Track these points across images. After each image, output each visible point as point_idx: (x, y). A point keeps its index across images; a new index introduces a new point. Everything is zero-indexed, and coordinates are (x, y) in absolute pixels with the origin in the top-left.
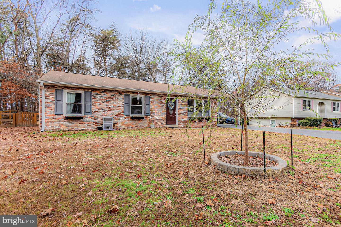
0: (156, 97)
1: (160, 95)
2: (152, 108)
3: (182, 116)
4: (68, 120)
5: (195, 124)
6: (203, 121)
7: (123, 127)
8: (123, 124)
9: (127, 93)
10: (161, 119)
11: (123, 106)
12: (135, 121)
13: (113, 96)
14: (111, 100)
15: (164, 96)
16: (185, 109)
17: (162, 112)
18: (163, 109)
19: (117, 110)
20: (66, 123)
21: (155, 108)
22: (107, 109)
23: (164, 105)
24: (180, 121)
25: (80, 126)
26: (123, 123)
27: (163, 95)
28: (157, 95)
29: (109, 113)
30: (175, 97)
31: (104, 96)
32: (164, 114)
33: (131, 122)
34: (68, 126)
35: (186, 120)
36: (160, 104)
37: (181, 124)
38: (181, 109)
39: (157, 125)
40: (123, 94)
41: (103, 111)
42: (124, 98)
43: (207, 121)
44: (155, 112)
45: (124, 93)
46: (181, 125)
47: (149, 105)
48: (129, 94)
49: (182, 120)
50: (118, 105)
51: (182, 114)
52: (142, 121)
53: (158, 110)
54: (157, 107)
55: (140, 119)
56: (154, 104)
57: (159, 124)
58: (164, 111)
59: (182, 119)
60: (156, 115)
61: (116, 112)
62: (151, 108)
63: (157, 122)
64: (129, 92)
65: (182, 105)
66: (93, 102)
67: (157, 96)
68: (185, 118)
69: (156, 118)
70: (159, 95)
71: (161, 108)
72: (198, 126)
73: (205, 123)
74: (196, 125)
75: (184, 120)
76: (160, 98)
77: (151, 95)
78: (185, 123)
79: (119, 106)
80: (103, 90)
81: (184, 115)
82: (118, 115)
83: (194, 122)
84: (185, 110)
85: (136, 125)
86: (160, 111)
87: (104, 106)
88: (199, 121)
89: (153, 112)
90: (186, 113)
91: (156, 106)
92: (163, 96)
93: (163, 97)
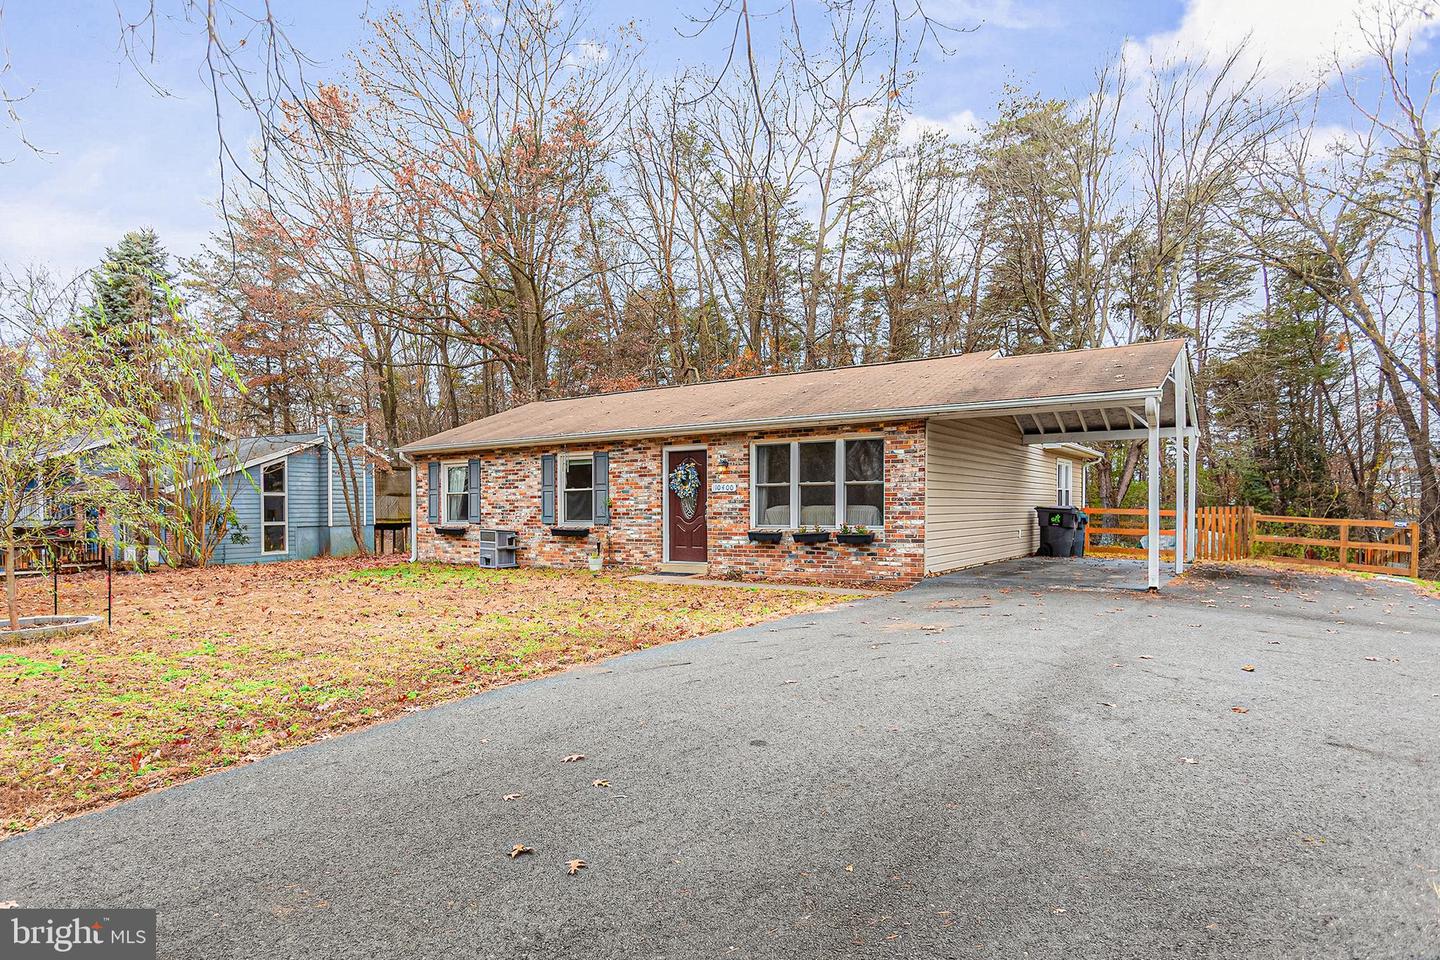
0: (627, 454)
1: (639, 446)
2: (616, 496)
3: (726, 523)
4: (447, 537)
5: (788, 567)
6: (829, 553)
7: (541, 561)
8: (541, 553)
9: (548, 452)
10: (643, 537)
11: (540, 494)
12: (570, 542)
13: (519, 467)
14: (515, 477)
15: (652, 445)
16: (735, 493)
17: (649, 510)
18: (650, 496)
19: (528, 507)
20: (442, 543)
21: (624, 496)
22: (508, 507)
23: (655, 482)
24: (715, 546)
25: (464, 551)
26: (539, 549)
27: (651, 440)
28: (630, 446)
29: (512, 516)
30: (694, 442)
31: (502, 468)
32: (654, 517)
33: (559, 545)
34: (447, 552)
35: (742, 543)
36: (638, 480)
37: (719, 559)
38: (719, 494)
39: (631, 560)
40: (539, 456)
41: (500, 511)
42: (543, 469)
43: (856, 554)
44: (624, 510)
45: (544, 452)
46: (721, 567)
47: (604, 488)
48: (556, 455)
49: (724, 542)
50: (529, 494)
51: (725, 518)
52: (586, 543)
53: (632, 503)
54: (631, 491)
55: (581, 535)
56: (620, 481)
57: (639, 556)
58: (654, 506)
59: (725, 538)
60: (629, 521)
61: (526, 513)
62: (612, 496)
63: (630, 547)
64: (553, 447)
65: (721, 476)
66: (483, 488)
67: (631, 450)
68: (736, 534)
69: (629, 532)
70: (634, 444)
71: (643, 495)
72: (802, 575)
73: (845, 563)
74: (791, 569)
75: (731, 542)
76: (639, 456)
77: (611, 448)
78: (739, 556)
79: (531, 495)
80: (501, 452)
81: (732, 521)
82: (530, 522)
83: (781, 556)
84: (735, 497)
85: (571, 557)
86: (640, 507)
87: (503, 494)
88: (807, 553)
89: (619, 510)
90: (740, 509)
91: (627, 488)
92: (650, 445)
93: (649, 448)
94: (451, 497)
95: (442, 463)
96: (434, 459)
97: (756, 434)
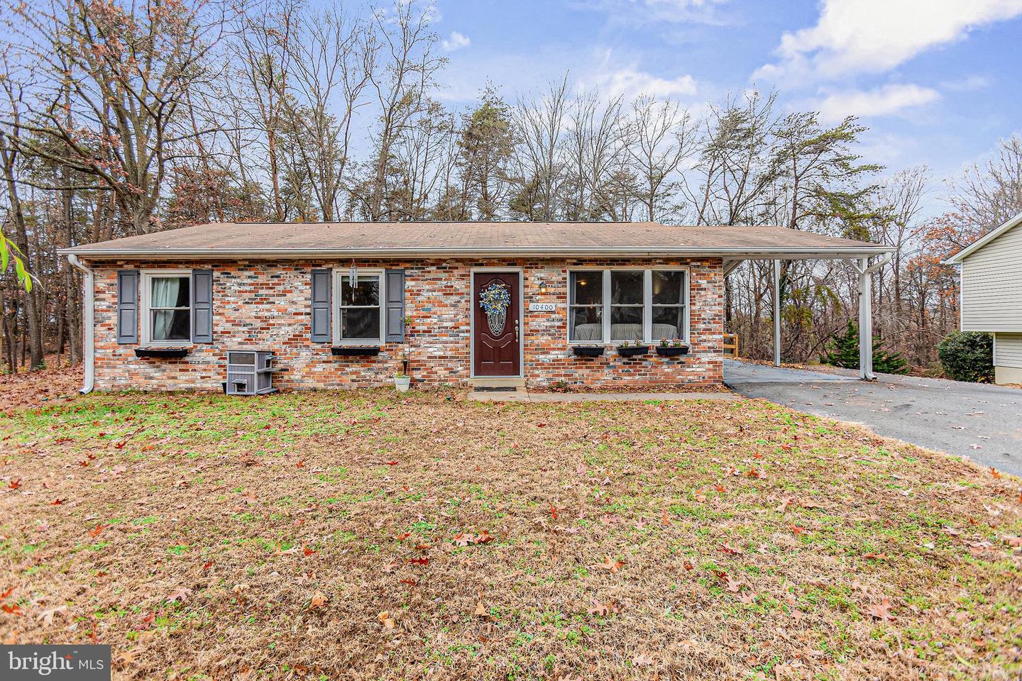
0: (429, 272)
1: (444, 265)
2: (415, 314)
3: (543, 340)
4: (152, 360)
5: (606, 376)
6: (644, 363)
7: (310, 383)
8: (309, 374)
9: (320, 266)
10: (449, 354)
11: (308, 310)
12: (352, 362)
13: (276, 280)
14: (271, 292)
15: (460, 264)
16: (553, 312)
17: (455, 328)
18: (457, 314)
19: (290, 325)
20: (144, 367)
21: (425, 313)
22: (258, 324)
23: (463, 301)
24: (531, 361)
25: (183, 377)
26: (308, 369)
27: (457, 260)
28: (433, 265)
29: (265, 334)
30: (509, 265)
31: (249, 281)
32: (461, 334)
33: (336, 365)
34: (151, 378)
35: (560, 357)
36: (443, 299)
37: (536, 372)
38: (536, 313)
39: (434, 376)
40: (309, 269)
41: (245, 329)
42: (313, 284)
43: (668, 363)
44: (425, 328)
45: (313, 266)
46: (539, 379)
47: (399, 305)
48: (331, 269)
49: (542, 357)
50: (292, 309)
51: (543, 335)
52: (374, 362)
53: (435, 320)
54: (434, 310)
55: (368, 355)
56: (419, 298)
57: (442, 373)
58: (462, 325)
59: (544, 353)
60: (430, 339)
61: (286, 332)
62: (408, 313)
63: (432, 364)
64: (327, 261)
65: (539, 297)
66: (216, 303)
67: (434, 268)
68: (554, 349)
69: (430, 350)
70: (438, 263)
71: (448, 313)
72: (619, 383)
73: (658, 371)
74: (609, 378)
75: (549, 356)
76: (443, 275)
77: (408, 265)
78: (558, 368)
79: (295, 311)
80: (247, 263)
81: (550, 338)
82: (294, 340)
83: (599, 367)
84: (553, 316)
85: (354, 377)
86: (445, 324)
87: (250, 311)
88: (624, 363)
89: (418, 328)
90: (559, 327)
91: (428, 306)
92: (457, 265)
93: (457, 268)
94: (156, 313)
95: (143, 272)
96: (131, 267)
97: (575, 261)
